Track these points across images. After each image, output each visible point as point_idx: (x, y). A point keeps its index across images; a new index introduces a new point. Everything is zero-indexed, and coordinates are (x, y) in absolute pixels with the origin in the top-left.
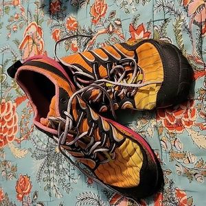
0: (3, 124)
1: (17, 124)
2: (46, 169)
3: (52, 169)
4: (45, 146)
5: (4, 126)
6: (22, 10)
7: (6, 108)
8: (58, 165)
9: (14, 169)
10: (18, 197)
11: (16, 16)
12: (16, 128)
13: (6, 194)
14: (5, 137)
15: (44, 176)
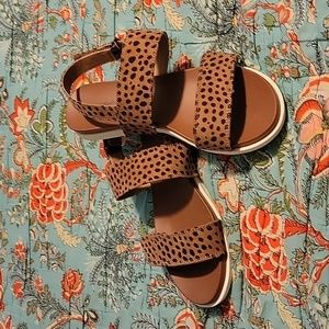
0: (47, 194)
1: (67, 200)
2: (103, 269)
3: (110, 272)
4: (103, 240)
5: (49, 196)
6: (75, 29)
7: (53, 171)
8: (117, 270)
9: (61, 258)
10: (64, 295)
11: (66, 36)
12: (65, 204)
13: (47, 286)
14: (49, 212)
15: (100, 278)
